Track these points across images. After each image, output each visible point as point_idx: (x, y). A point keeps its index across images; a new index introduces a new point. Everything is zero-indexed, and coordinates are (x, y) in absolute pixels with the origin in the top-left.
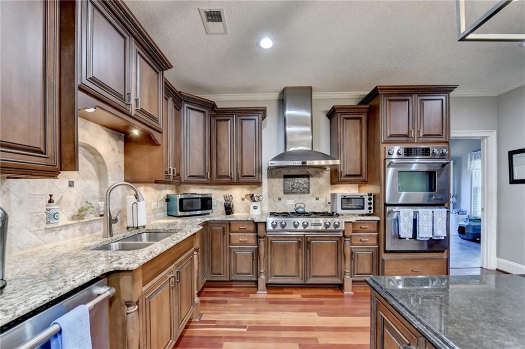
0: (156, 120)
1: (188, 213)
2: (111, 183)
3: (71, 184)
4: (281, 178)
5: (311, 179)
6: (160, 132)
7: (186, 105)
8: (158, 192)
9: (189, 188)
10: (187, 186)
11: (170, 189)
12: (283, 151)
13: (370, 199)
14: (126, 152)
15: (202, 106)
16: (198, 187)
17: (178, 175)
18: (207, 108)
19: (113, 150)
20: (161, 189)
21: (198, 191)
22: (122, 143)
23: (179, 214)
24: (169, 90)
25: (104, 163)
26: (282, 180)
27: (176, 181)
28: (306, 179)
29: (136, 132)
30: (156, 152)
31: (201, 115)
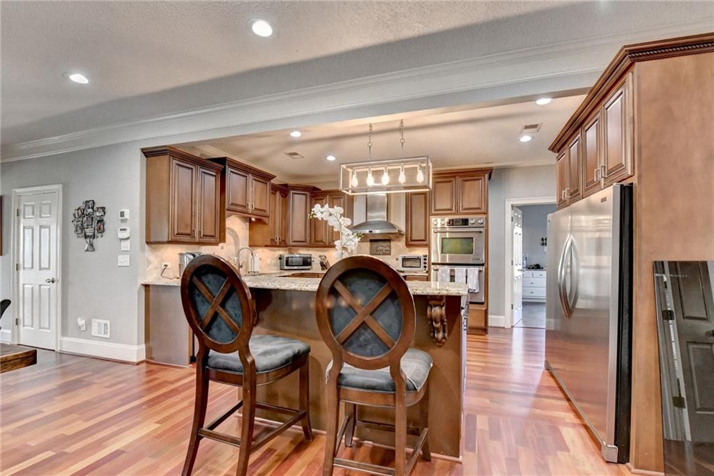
0: (265, 211)
1: (292, 268)
2: (241, 247)
3: (222, 248)
4: (367, 242)
5: (392, 243)
6: (268, 217)
7: (292, 192)
8: (273, 253)
9: (298, 250)
10: (297, 248)
11: (283, 250)
12: (364, 221)
13: (425, 259)
14: (250, 229)
15: (304, 190)
16: (305, 249)
17: (284, 241)
18: (308, 191)
19: (243, 228)
20: (275, 251)
21: (304, 252)
22: (248, 224)
23: (286, 268)
24: (275, 189)
25: (237, 236)
26: (369, 244)
27: (283, 244)
28: (388, 243)
29: (253, 219)
30: (265, 229)
31: (304, 197)
